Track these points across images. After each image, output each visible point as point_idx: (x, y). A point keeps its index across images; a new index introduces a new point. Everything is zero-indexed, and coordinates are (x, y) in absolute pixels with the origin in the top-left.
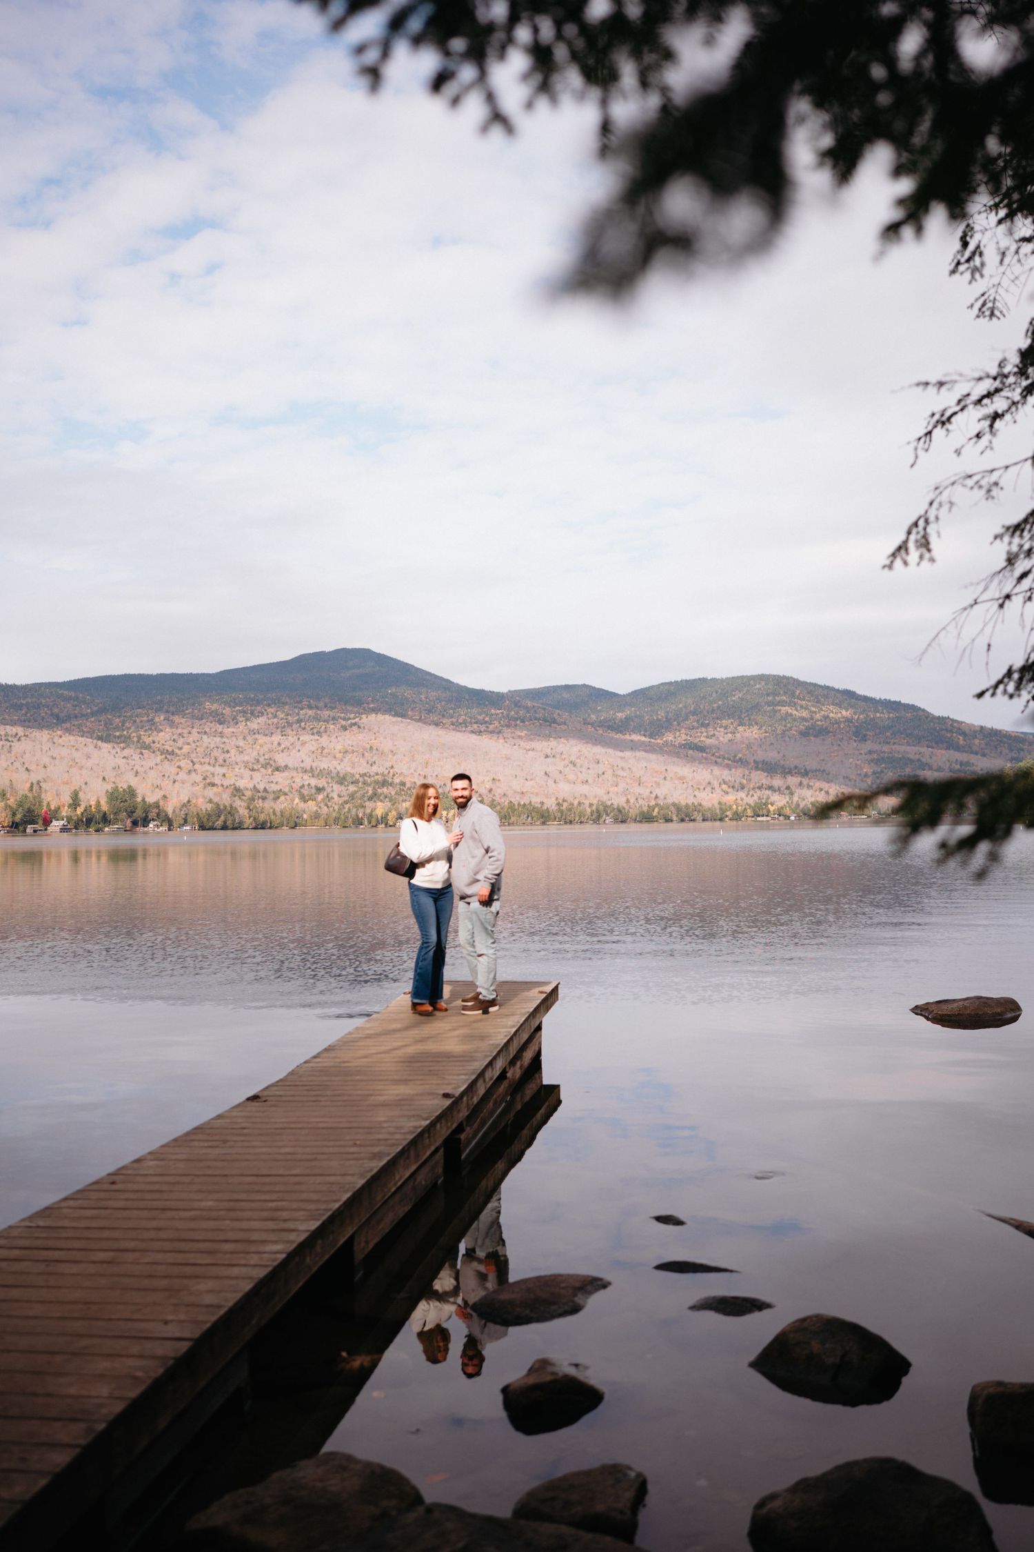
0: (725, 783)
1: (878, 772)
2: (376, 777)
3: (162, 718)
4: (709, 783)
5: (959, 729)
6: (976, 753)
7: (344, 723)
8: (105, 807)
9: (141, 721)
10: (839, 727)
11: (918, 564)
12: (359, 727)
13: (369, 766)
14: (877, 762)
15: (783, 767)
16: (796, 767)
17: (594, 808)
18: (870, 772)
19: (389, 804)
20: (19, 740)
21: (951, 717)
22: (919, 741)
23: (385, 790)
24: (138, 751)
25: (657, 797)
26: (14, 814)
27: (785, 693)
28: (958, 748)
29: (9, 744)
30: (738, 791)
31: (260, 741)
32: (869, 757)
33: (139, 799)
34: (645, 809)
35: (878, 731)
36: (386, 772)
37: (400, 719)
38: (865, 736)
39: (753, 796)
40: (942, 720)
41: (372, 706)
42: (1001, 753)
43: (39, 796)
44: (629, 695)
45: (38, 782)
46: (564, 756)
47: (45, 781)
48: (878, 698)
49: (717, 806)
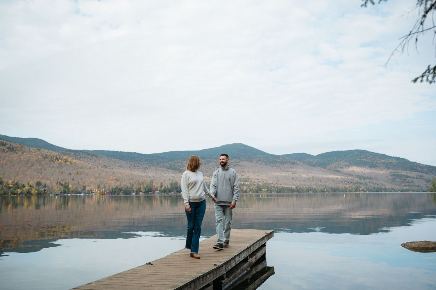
0: (346, 181)
1: (393, 179)
2: (244, 179)
3: (185, 163)
4: (341, 181)
5: (419, 165)
6: (425, 173)
7: (235, 164)
8: (169, 187)
9: (180, 164)
10: (381, 165)
11: (379, 3)
12: (239, 165)
13: (242, 176)
14: (393, 175)
15: (364, 177)
16: (368, 177)
17: (307, 188)
18: (391, 178)
19: (247, 187)
20: (147, 169)
21: (416, 162)
22: (406, 169)
23: (246, 183)
24: (179, 172)
25: (325, 185)
26: (145, 189)
27: (364, 155)
28: (419, 171)
29: (145, 170)
30: (350, 184)
31: (212, 169)
32: (390, 174)
33: (178, 185)
34: (322, 189)
35: (393, 166)
36: (247, 178)
37: (250, 163)
38: (389, 168)
39: (355, 185)
40: (414, 163)
41: (243, 159)
42: (433, 173)
43: (152, 184)
44: (317, 156)
45: (152, 180)
46: (298, 173)
47: (154, 180)
48: (393, 156)
49: (344, 188)
